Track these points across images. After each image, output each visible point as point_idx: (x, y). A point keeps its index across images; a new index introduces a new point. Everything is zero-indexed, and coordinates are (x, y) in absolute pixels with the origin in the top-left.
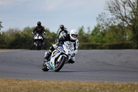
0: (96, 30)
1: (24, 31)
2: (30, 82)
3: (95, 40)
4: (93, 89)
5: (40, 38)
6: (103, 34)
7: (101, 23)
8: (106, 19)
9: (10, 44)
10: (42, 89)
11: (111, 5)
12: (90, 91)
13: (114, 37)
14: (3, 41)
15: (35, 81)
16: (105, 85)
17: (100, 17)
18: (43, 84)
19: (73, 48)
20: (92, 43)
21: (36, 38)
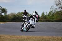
0: (50, 13)
1: (18, 14)
2: (20, 37)
3: (50, 18)
4: (48, 39)
5: (26, 17)
6: (53, 15)
7: (52, 10)
8: (54, 8)
9: (11, 20)
10: (25, 40)
11: (56, 2)
12: (47, 40)
13: (58, 17)
14: (8, 18)
15: (22, 36)
16: (54, 38)
17: (52, 8)
18: (26, 38)
19: (34, 21)
20: (48, 19)
21: (24, 17)
